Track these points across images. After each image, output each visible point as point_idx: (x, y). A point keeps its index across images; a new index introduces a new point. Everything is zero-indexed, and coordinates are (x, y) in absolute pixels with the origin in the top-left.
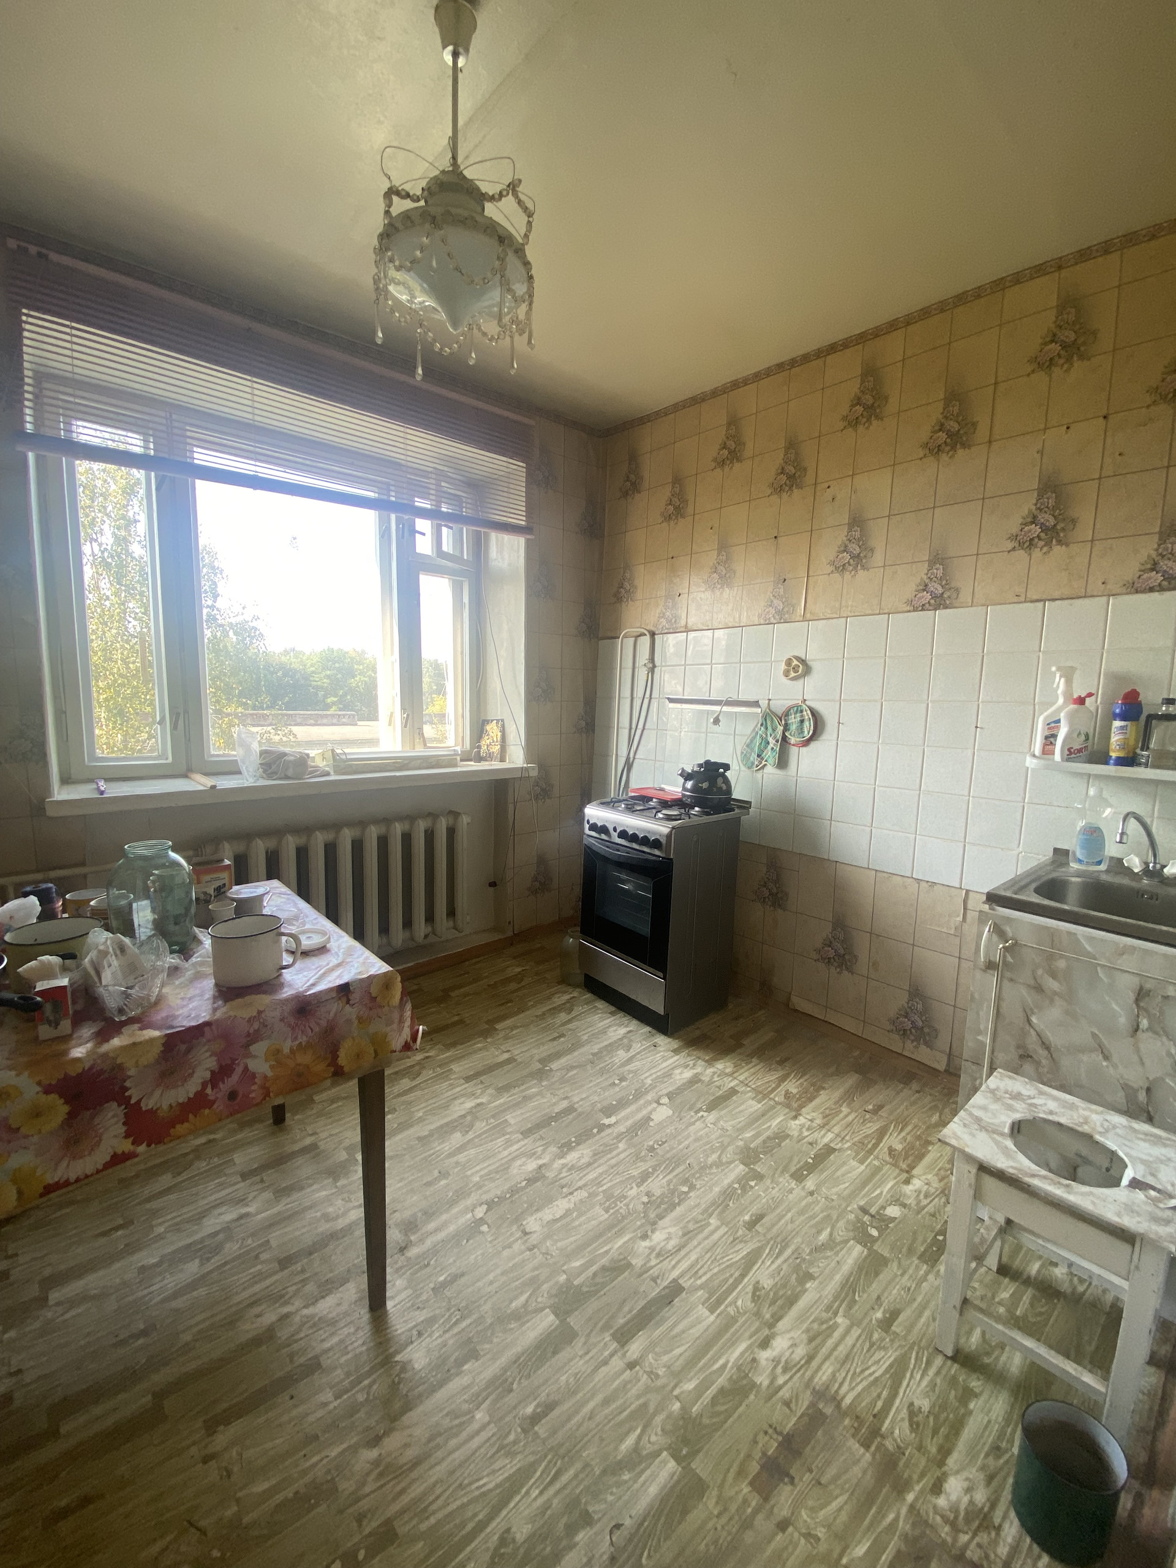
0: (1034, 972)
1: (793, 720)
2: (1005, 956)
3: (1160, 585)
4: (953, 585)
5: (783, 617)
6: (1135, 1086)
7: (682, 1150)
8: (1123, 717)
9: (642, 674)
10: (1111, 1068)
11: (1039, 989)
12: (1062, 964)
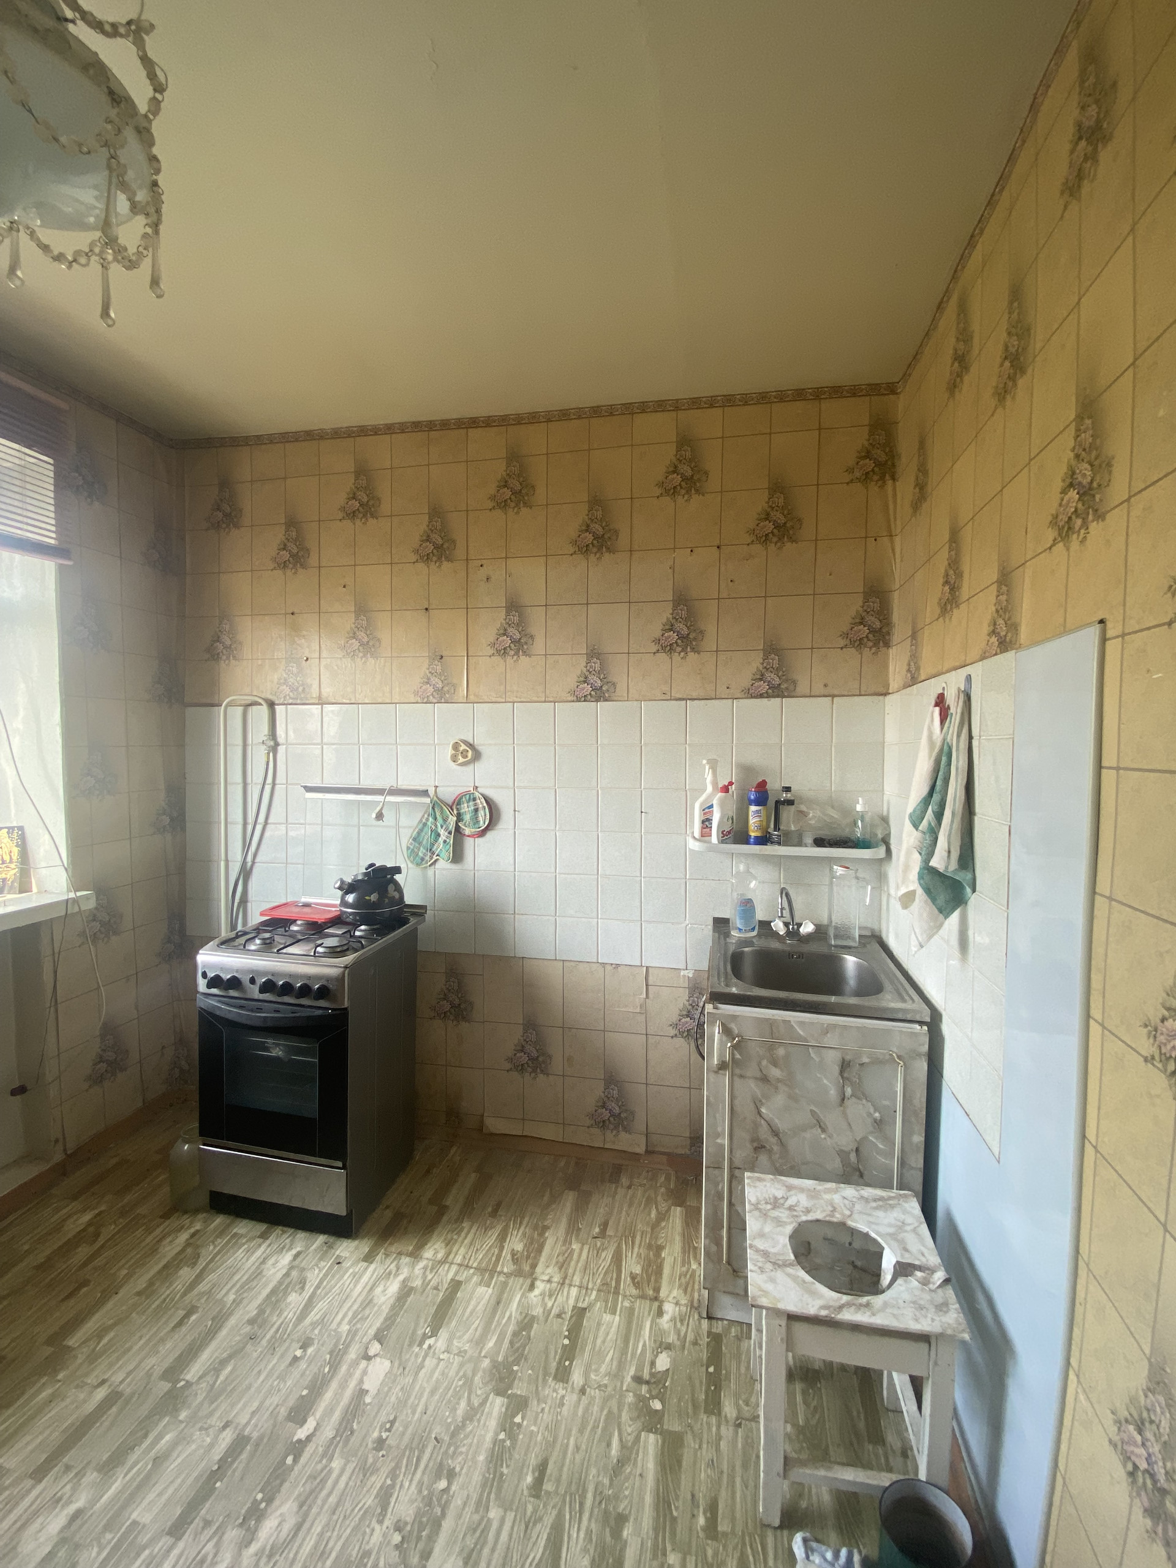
0: (759, 1064)
1: (467, 809)
2: (733, 1054)
3: (767, 692)
4: (610, 679)
5: (443, 695)
6: (846, 1149)
7: (420, 1420)
8: (758, 802)
9: (259, 756)
10: (828, 1139)
11: (764, 1079)
12: (781, 1052)
